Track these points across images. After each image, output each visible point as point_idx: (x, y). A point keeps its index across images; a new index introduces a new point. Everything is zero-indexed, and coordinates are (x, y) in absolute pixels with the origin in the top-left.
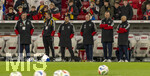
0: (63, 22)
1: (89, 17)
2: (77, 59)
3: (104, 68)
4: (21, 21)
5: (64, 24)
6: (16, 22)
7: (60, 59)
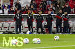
0: (38, 15)
1: (50, 12)
2: (44, 33)
3: (57, 37)
4: (17, 15)
5: (39, 16)
6: (15, 15)
7: (36, 33)
